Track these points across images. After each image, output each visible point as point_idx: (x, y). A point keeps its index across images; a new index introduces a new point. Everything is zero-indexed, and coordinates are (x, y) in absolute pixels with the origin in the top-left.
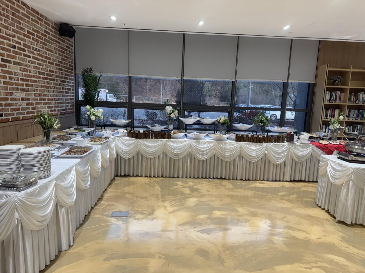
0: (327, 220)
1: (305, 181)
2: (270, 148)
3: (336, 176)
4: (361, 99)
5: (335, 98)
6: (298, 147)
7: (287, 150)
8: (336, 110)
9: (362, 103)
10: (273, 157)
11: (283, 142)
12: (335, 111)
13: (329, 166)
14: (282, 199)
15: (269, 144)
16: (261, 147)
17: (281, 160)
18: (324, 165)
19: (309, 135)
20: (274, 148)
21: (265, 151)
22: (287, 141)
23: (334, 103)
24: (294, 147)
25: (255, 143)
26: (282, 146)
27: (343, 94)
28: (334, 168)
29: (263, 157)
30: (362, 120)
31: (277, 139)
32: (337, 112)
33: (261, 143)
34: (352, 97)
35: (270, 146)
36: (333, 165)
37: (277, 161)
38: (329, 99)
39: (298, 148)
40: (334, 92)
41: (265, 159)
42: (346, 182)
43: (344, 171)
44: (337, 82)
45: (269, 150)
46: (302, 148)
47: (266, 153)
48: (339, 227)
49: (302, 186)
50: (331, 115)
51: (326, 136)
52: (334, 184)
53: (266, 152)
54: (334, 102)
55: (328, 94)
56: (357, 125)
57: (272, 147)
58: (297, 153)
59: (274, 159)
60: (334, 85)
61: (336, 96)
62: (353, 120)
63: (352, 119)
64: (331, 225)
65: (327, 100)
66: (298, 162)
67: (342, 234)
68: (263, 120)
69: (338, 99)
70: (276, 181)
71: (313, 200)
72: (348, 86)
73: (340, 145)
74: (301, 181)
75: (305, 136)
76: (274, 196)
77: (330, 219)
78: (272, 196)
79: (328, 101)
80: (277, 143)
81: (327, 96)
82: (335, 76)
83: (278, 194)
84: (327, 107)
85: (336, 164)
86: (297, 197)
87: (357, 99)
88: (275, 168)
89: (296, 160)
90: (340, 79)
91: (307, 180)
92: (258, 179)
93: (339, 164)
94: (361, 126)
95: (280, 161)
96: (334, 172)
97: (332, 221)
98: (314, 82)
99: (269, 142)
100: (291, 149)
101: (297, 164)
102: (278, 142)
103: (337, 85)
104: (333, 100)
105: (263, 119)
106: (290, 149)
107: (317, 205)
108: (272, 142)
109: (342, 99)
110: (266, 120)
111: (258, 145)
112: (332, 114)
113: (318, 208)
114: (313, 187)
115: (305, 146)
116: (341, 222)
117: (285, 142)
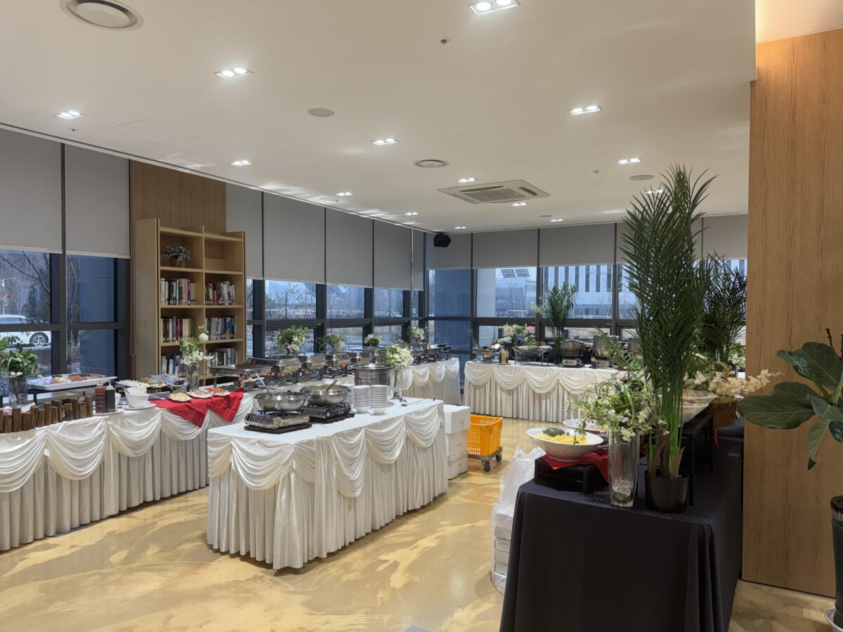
0: (255, 578)
1: (154, 502)
2: (56, 438)
3: (258, 471)
4: (226, 296)
5: (179, 295)
6: (130, 420)
7: (103, 433)
8: (184, 320)
9: (230, 304)
10: (67, 462)
11: (89, 414)
12: (181, 323)
13: (237, 453)
14: (130, 572)
15: (53, 429)
16: (28, 441)
17: (92, 466)
18: (223, 452)
19: (145, 385)
20: (66, 436)
21: (43, 450)
22: (98, 410)
23: (177, 306)
24: (119, 420)
25: (11, 434)
26: (89, 426)
27: (192, 285)
28: (248, 453)
29: (38, 470)
30: (232, 338)
31: (71, 409)
32: (186, 324)
33: (28, 429)
34: (211, 290)
35: (57, 432)
36: (245, 447)
37: (82, 469)
38: (167, 296)
39: (128, 423)
40: (176, 282)
41: (47, 475)
42: (283, 479)
43: (276, 454)
44: (180, 258)
45: (56, 446)
46: (139, 422)
47: (46, 457)
48: (287, 585)
49: (155, 516)
50: (175, 332)
51: (181, 383)
52: (254, 491)
53: (47, 453)
54: (177, 303)
55: (164, 285)
56: (225, 349)
57: (62, 434)
58: (129, 437)
59: (71, 465)
60: (174, 266)
61: (180, 288)
62: (216, 339)
63: (215, 337)
64: (271, 587)
65: (163, 300)
66: (133, 458)
67: (301, 598)
68: (18, 362)
69: (185, 295)
70: (82, 526)
71: (199, 543)
72: (202, 268)
73: (214, 399)
74: (145, 504)
75: (136, 389)
76: (103, 571)
77: (261, 574)
78: (98, 574)
79: (167, 302)
80: (73, 422)
81: (163, 291)
82: (173, 246)
83: (111, 563)
84: (166, 315)
85: (253, 444)
86: (161, 551)
87: (219, 296)
88: (76, 491)
89: (130, 453)
90: (185, 253)
91: (158, 498)
92: (30, 540)
93: (259, 442)
94: (233, 350)
95: (91, 468)
96: (251, 462)
97: (267, 577)
98: (128, 257)
99: (52, 423)
100: (114, 428)
101: (131, 465)
102: (75, 419)
103: (180, 266)
104: (175, 299)
105: (19, 360)
106: (111, 429)
107: (218, 551)
108: (60, 421)
109: (192, 295)
110: (29, 359)
111: (19, 439)
112: (177, 330)
113: (223, 557)
114: (179, 509)
115: (145, 414)
116: (287, 571)
117: (94, 412)
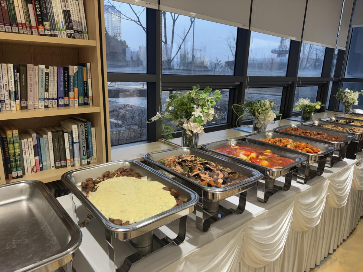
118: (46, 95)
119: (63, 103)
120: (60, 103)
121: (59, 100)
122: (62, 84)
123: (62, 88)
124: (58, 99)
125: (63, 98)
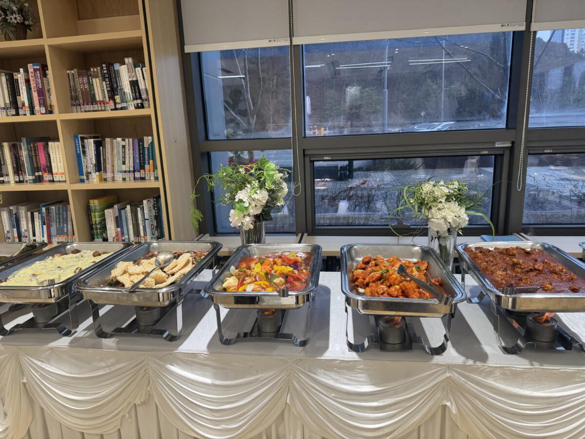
5: (29, 97)
12: (45, 149)
54: (28, 111)
61: (29, 85)
69: (35, 97)
118: (124, 168)
119: (139, 176)
120: (136, 176)
121: (136, 173)
122: (137, 156)
123: (138, 161)
124: (134, 171)
125: (139, 171)
